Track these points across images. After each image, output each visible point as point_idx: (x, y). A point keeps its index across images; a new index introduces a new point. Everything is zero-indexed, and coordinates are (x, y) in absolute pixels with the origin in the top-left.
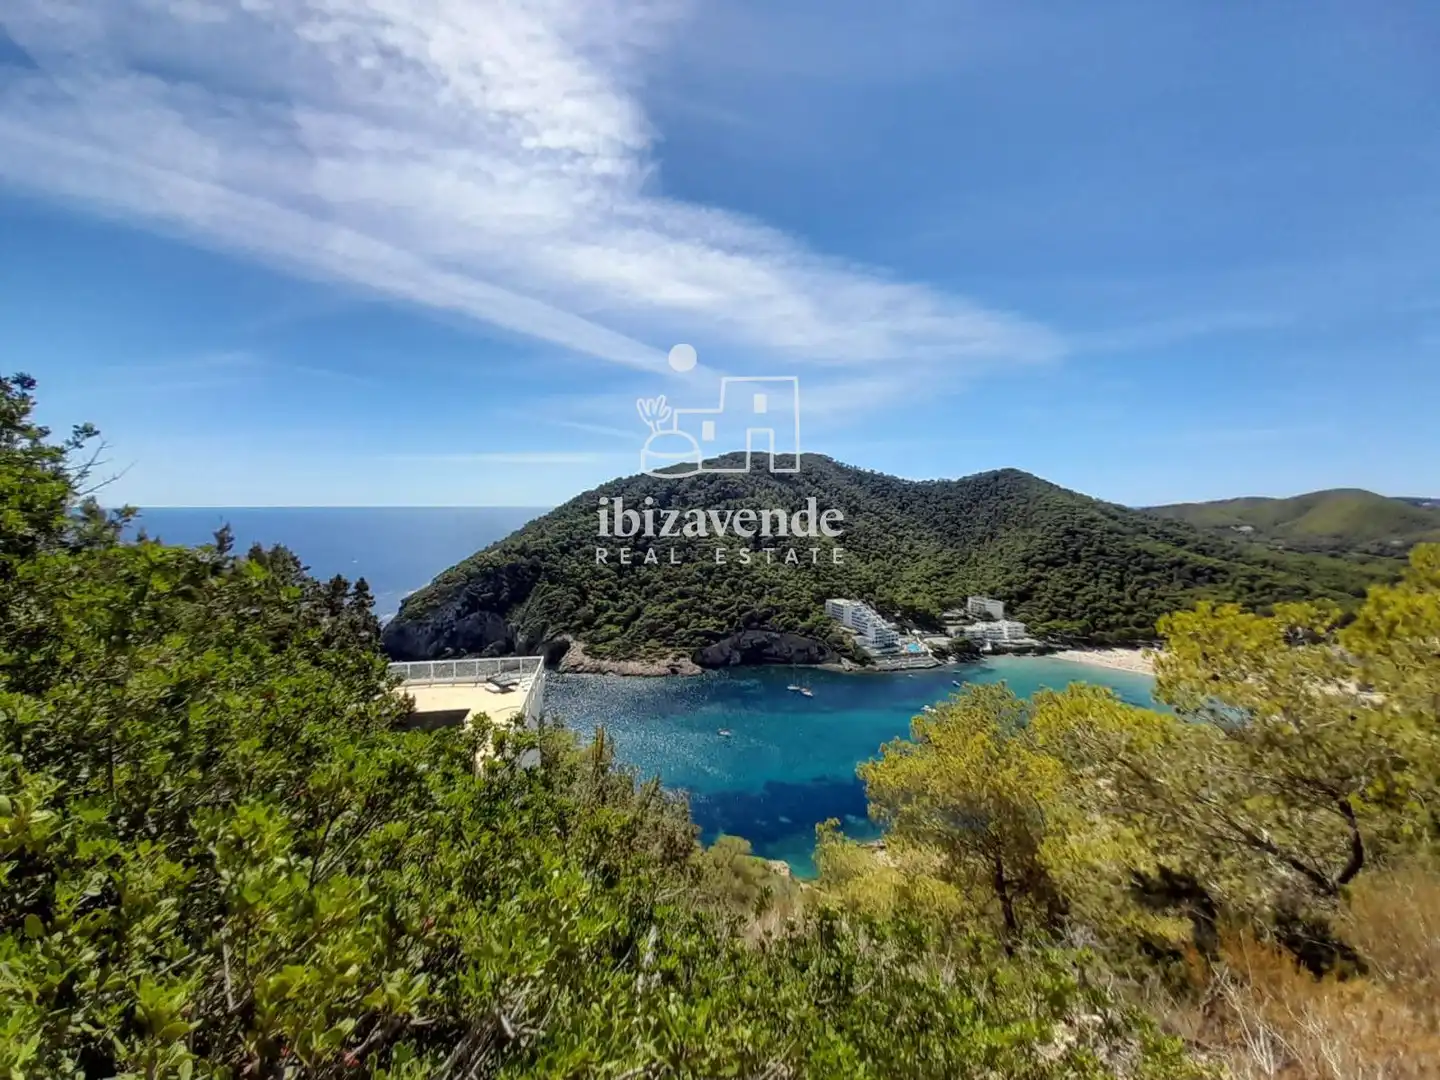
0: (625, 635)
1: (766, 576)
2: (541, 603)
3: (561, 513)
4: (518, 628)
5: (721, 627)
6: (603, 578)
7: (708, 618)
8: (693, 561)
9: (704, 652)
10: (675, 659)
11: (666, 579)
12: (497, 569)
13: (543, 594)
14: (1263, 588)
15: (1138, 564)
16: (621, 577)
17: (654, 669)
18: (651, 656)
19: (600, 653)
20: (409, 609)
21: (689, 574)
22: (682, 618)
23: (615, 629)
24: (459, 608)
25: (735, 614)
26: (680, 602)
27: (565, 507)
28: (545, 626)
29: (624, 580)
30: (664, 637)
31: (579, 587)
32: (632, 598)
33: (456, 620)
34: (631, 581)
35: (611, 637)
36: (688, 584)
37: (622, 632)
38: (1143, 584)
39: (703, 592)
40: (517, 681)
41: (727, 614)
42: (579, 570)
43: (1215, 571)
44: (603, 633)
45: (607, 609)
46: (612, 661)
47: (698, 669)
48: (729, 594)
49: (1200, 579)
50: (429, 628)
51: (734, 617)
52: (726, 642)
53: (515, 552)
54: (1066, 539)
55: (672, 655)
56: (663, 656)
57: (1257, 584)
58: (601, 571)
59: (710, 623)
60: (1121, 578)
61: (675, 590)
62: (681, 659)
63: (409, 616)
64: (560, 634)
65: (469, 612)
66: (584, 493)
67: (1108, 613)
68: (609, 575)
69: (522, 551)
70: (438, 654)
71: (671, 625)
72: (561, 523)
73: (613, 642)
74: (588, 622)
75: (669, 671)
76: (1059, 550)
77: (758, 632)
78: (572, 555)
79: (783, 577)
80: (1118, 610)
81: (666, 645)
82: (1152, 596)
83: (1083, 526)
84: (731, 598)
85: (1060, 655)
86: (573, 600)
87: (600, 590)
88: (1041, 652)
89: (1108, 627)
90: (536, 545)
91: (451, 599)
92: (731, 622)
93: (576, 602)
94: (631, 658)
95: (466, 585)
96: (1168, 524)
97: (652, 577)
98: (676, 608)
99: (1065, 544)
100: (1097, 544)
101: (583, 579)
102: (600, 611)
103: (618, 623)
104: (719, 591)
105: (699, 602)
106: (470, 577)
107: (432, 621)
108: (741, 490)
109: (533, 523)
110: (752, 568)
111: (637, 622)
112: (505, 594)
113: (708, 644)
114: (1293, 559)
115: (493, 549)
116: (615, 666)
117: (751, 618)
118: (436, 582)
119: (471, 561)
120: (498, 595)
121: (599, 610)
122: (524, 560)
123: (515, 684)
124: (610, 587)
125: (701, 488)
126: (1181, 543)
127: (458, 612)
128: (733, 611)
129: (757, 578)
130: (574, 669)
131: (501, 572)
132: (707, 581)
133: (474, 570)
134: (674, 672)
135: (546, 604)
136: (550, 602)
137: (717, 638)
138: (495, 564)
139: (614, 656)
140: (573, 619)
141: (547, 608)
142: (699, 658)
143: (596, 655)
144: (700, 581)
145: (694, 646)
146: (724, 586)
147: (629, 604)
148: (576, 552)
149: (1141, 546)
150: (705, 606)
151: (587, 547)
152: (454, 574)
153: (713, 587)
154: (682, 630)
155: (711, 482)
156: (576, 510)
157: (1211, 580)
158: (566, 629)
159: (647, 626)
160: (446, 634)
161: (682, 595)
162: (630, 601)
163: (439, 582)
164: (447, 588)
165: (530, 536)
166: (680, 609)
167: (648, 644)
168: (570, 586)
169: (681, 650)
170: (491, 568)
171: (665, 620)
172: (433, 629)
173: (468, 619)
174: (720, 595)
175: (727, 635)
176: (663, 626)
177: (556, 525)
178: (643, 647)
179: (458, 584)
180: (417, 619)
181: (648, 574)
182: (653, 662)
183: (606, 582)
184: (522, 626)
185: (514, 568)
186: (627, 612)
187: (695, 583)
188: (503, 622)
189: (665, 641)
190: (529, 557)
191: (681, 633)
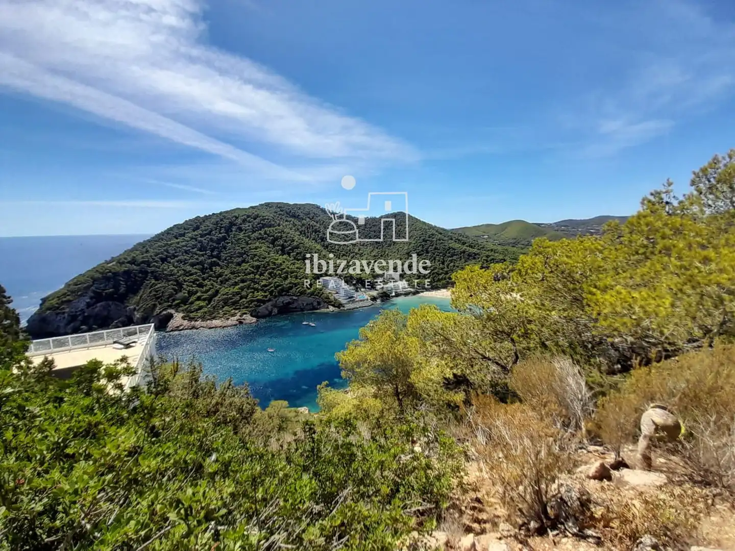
0: (209, 306)
1: (288, 268)
2: (150, 293)
3: (159, 238)
4: (135, 309)
5: (266, 296)
6: (192, 275)
7: (258, 292)
8: (248, 262)
9: (257, 310)
10: (240, 316)
11: (232, 273)
12: (116, 274)
13: (151, 287)
14: (491, 260)
15: (449, 253)
16: (204, 273)
17: (229, 322)
18: (226, 315)
19: (193, 318)
20: (47, 304)
21: (246, 270)
22: (244, 293)
23: (202, 304)
24: (88, 300)
25: (273, 289)
26: (241, 285)
27: (162, 234)
28: (155, 306)
29: (206, 275)
30: (234, 305)
31: (176, 281)
32: (212, 285)
33: (87, 308)
34: (211, 276)
35: (201, 308)
36: (246, 275)
37: (208, 305)
38: (451, 261)
39: (255, 278)
40: (136, 340)
41: (269, 289)
42: (176, 271)
43: (476, 254)
44: (195, 306)
45: (197, 292)
46: (202, 321)
47: (254, 320)
48: (269, 278)
49: (470, 258)
50: (66, 315)
51: (273, 290)
52: (269, 304)
53: (129, 262)
54: (423, 243)
55: (239, 314)
56: (233, 315)
57: (489, 259)
58: (191, 271)
59: (259, 295)
60: (443, 259)
61: (238, 278)
62: (245, 315)
63: (49, 309)
64: (165, 310)
65: (97, 303)
66: (175, 225)
67: (439, 274)
68: (196, 273)
69: (133, 262)
70: (76, 331)
71: (238, 298)
72: (160, 244)
73: (202, 311)
74: (184, 301)
75: (237, 322)
76: (420, 248)
77: (286, 297)
78: (170, 263)
79: (297, 268)
80: (442, 273)
81: (234, 309)
82: (454, 266)
83: (429, 237)
84: (270, 281)
85: (421, 294)
86: (173, 289)
87: (190, 282)
88: (414, 294)
89: (439, 280)
90: (143, 258)
91: (81, 296)
92: (271, 293)
93: (175, 290)
94: (214, 318)
95: (92, 286)
96: (459, 235)
97: (224, 273)
98: (239, 288)
99: (423, 246)
100: (435, 245)
101: (179, 276)
102: (192, 295)
103: (204, 300)
104: (264, 277)
105: (252, 284)
106: (95, 280)
107: (67, 310)
108: (273, 223)
109: (140, 244)
110: (281, 264)
111: (216, 298)
112: (122, 289)
113: (260, 306)
114: (500, 248)
115: (110, 262)
116: (204, 324)
117: (282, 290)
118: (68, 285)
119: (95, 270)
120: (117, 290)
121: (191, 293)
122: (135, 267)
123: (134, 342)
124: (197, 280)
125: (249, 222)
126: (464, 244)
127: (88, 303)
128: (272, 287)
129: (284, 269)
130: (177, 329)
131: (119, 276)
132: (257, 272)
133: (98, 275)
134: (241, 323)
135: (153, 293)
136: (157, 292)
137: (264, 302)
138: (113, 271)
139: (203, 318)
140: (174, 300)
141: (155, 295)
142: (255, 314)
143: (191, 319)
144: (253, 273)
145: (251, 307)
146: (266, 274)
147: (210, 288)
148: (172, 261)
149: (450, 245)
150: (256, 286)
151: (179, 258)
152: (82, 279)
153: (260, 275)
154: (244, 300)
155: (255, 219)
156: (170, 236)
157: (474, 258)
158: (170, 307)
159: (223, 300)
160: (80, 318)
161: (243, 281)
162: (211, 287)
163: (70, 285)
164: (76, 288)
165: (138, 252)
166: (242, 289)
167: (224, 309)
168: (170, 281)
169: (244, 311)
170: (110, 274)
171: (234, 295)
172: (69, 315)
173: (96, 307)
174: (264, 279)
175: (269, 300)
176: (232, 299)
177: (157, 245)
178: (221, 311)
179: (85, 285)
180: (55, 310)
181: (220, 271)
182: (228, 319)
183: (194, 277)
184: (137, 308)
185: (127, 273)
186: (210, 293)
187: (250, 274)
188: (123, 306)
189: (234, 307)
190: (138, 265)
191: (244, 302)
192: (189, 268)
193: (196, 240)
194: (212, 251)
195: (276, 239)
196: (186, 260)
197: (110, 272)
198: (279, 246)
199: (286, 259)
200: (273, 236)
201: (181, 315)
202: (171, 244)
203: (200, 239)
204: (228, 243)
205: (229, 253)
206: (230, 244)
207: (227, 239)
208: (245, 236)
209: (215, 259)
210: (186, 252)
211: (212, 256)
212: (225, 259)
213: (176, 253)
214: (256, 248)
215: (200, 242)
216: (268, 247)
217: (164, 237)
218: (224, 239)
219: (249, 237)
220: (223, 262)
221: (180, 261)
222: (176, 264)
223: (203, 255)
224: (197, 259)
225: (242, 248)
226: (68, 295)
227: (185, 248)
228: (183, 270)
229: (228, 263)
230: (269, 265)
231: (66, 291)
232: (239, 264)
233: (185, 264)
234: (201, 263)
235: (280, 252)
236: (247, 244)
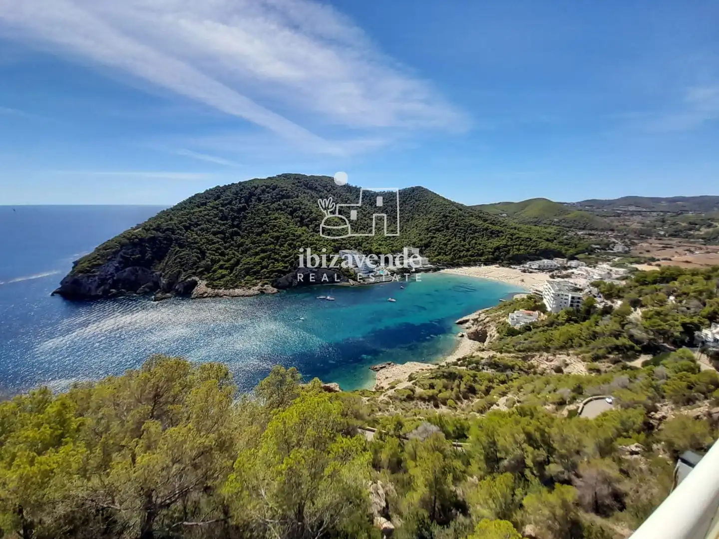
0: (231, 275)
1: (308, 239)
2: (175, 260)
3: (182, 206)
4: (161, 275)
5: (286, 267)
6: (214, 243)
7: (278, 263)
8: (268, 233)
9: (278, 281)
10: (262, 286)
11: (254, 243)
12: (142, 240)
13: (176, 254)
14: (516, 239)
15: (471, 230)
17: (251, 292)
18: (249, 286)
19: (217, 286)
20: (79, 267)
21: (266, 240)
22: (264, 263)
23: (225, 272)
24: (117, 265)
25: (293, 260)
26: (262, 255)
27: (185, 202)
28: (180, 272)
29: (227, 244)
30: (255, 274)
31: (199, 249)
32: (234, 254)
33: (116, 272)
34: (232, 245)
35: (223, 276)
36: (266, 245)
37: (230, 273)
38: (473, 238)
39: (275, 249)
41: (288, 261)
42: (199, 239)
43: (499, 232)
44: (217, 275)
45: (219, 261)
46: (225, 289)
47: (275, 290)
48: (290, 249)
49: (493, 236)
50: (97, 278)
51: (292, 262)
52: (289, 275)
53: (154, 229)
54: (443, 219)
55: (260, 284)
56: (255, 285)
57: (514, 237)
58: (212, 240)
59: (280, 266)
60: (464, 236)
61: (259, 249)
62: (266, 286)
63: (80, 272)
64: (190, 277)
65: (123, 268)
66: (196, 195)
67: (460, 251)
68: (218, 242)
69: (158, 229)
71: (259, 267)
73: (225, 279)
74: (208, 269)
75: (259, 292)
76: (440, 224)
78: (193, 231)
79: (317, 240)
80: (464, 250)
81: (256, 279)
82: (476, 243)
83: (450, 213)
84: (290, 252)
85: (442, 271)
86: (196, 256)
87: (213, 251)
88: (435, 270)
89: (460, 257)
90: (168, 225)
91: (109, 260)
92: (291, 264)
93: (198, 258)
94: (237, 287)
95: (119, 251)
96: (478, 212)
97: (245, 242)
98: (260, 259)
99: (443, 221)
100: (455, 222)
101: (202, 245)
102: (215, 263)
103: (227, 269)
104: (283, 248)
105: (273, 254)
106: (122, 245)
107: (97, 273)
108: (291, 194)
110: (300, 236)
111: (238, 267)
112: (148, 256)
113: (280, 277)
114: (524, 227)
115: (137, 228)
116: (227, 292)
118: (98, 250)
120: (144, 255)
121: (214, 262)
122: (160, 234)
124: (219, 249)
125: (268, 193)
126: (485, 220)
127: (117, 267)
128: (291, 259)
130: (202, 296)
131: (145, 242)
132: (276, 243)
133: (125, 241)
134: (262, 293)
135: (179, 260)
136: (181, 259)
137: (284, 273)
138: (139, 237)
139: (226, 287)
140: (198, 268)
141: (180, 262)
142: (275, 284)
143: (214, 287)
144: (273, 243)
145: (272, 278)
146: (286, 245)
147: (232, 258)
148: (195, 229)
149: (471, 222)
150: (277, 256)
151: (202, 226)
152: (111, 244)
154: (265, 270)
155: (274, 189)
156: (192, 205)
157: (498, 236)
158: (194, 274)
159: (244, 269)
160: (110, 281)
161: (263, 251)
162: (233, 256)
164: (107, 252)
165: (163, 220)
166: (263, 259)
167: (246, 278)
168: (193, 249)
169: (265, 281)
170: (137, 240)
171: (255, 265)
172: (98, 279)
173: (125, 271)
174: (284, 250)
175: (290, 271)
176: (253, 269)
177: (180, 213)
178: (243, 280)
179: (114, 250)
180: (86, 273)
181: (242, 240)
182: (250, 288)
183: (217, 245)
184: (163, 274)
185: (153, 239)
186: (232, 262)
187: (270, 244)
188: (149, 271)
189: (255, 276)
190: (164, 232)
191: (265, 272)
192: (211, 237)
193: (217, 208)
194: (233, 220)
195: (295, 210)
196: (208, 228)
197: (137, 238)
198: (297, 217)
199: (305, 230)
200: (292, 207)
201: (205, 282)
202: (194, 213)
203: (221, 208)
204: (248, 213)
205: (250, 223)
206: (250, 214)
207: (247, 209)
208: (265, 207)
209: (235, 229)
210: (209, 221)
211: (233, 226)
212: (246, 229)
213: (198, 221)
214: (276, 219)
215: (222, 211)
216: (287, 218)
217: (187, 206)
218: (244, 209)
219: (268, 207)
220: (243, 232)
221: (202, 230)
222: (199, 232)
223: (224, 224)
224: (219, 228)
225: (262, 218)
226: (98, 259)
227: (207, 217)
228: (206, 238)
229: (248, 233)
230: (288, 236)
231: (96, 255)
232: (259, 234)
233: (208, 232)
234: (223, 232)
235: (298, 224)
236: (267, 214)
